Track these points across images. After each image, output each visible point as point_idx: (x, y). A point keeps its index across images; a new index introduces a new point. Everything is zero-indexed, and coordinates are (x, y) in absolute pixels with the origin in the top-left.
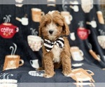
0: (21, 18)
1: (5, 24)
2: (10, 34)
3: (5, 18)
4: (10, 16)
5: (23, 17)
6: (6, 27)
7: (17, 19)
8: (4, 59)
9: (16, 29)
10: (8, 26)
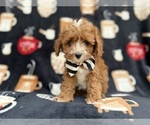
1: (26, 37)
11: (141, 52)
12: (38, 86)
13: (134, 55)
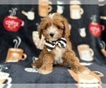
0: (27, 12)
1: (11, 17)
2: (14, 27)
3: (10, 11)
4: (16, 9)
5: (29, 11)
6: (11, 20)
7: (23, 12)
8: (7, 51)
9: (21, 23)
10: (13, 20)
11: (98, 30)
12: (23, 57)
13: (93, 33)
